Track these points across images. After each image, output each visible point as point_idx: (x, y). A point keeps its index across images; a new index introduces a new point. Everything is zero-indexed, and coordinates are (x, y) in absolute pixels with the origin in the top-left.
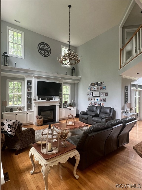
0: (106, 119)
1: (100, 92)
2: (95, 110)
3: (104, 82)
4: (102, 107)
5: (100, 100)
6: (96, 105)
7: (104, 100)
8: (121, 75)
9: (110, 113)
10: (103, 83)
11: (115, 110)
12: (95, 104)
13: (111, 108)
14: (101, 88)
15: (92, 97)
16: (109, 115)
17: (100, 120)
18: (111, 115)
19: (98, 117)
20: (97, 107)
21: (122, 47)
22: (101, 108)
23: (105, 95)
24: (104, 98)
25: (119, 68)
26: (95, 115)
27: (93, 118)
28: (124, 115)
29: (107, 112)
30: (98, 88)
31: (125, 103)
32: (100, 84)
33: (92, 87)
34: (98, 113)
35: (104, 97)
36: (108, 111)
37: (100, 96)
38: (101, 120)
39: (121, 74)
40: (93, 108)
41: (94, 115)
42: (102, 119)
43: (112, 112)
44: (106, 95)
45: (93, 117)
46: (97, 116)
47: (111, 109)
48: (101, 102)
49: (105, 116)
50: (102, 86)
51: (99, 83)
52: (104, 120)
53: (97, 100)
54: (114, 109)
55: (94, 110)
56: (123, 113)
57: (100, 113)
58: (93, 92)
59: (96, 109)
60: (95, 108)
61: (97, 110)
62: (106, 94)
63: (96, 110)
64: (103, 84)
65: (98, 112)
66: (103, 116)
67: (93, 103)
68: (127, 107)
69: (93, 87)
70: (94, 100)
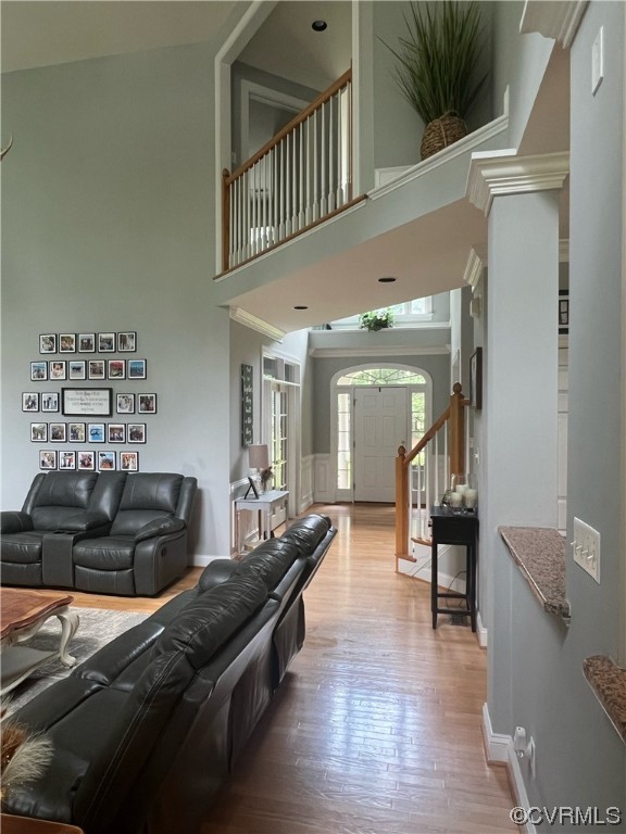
0: (163, 543)
1: (111, 390)
2: (83, 495)
3: (135, 337)
4: (126, 473)
5: (114, 436)
6: (89, 465)
7: (136, 435)
8: (227, 307)
9: (177, 504)
10: (128, 340)
11: (199, 485)
12: (80, 458)
13: (181, 478)
14: (118, 368)
15: (57, 421)
16: (173, 515)
17: (128, 551)
18: (182, 517)
19: (107, 534)
20: (95, 480)
21: (233, 164)
22: (123, 481)
23: (140, 406)
24: (136, 421)
25: (219, 271)
26: (89, 528)
27: (81, 549)
28: (242, 505)
29: (160, 498)
30: (100, 363)
31: (243, 445)
32: (109, 342)
33: (59, 357)
34: (104, 515)
35: (137, 419)
36: (164, 493)
37: (111, 415)
38: (133, 553)
39: (227, 303)
40: (71, 484)
41: (83, 526)
42: (138, 541)
43: (186, 496)
44: (148, 408)
45: (76, 542)
46: (100, 529)
47: (178, 482)
48: (118, 448)
49: (153, 523)
50: (127, 356)
51: (104, 336)
52: (150, 548)
53: (96, 434)
54: (194, 481)
55: (76, 498)
56: (234, 495)
57: (117, 509)
58: (63, 389)
59: (91, 489)
60: (83, 484)
61: (100, 497)
62: (146, 402)
63: (90, 495)
64: (131, 343)
65: (106, 505)
66: (139, 523)
67: (67, 455)
68: (251, 466)
69: (68, 358)
70: (75, 436)
